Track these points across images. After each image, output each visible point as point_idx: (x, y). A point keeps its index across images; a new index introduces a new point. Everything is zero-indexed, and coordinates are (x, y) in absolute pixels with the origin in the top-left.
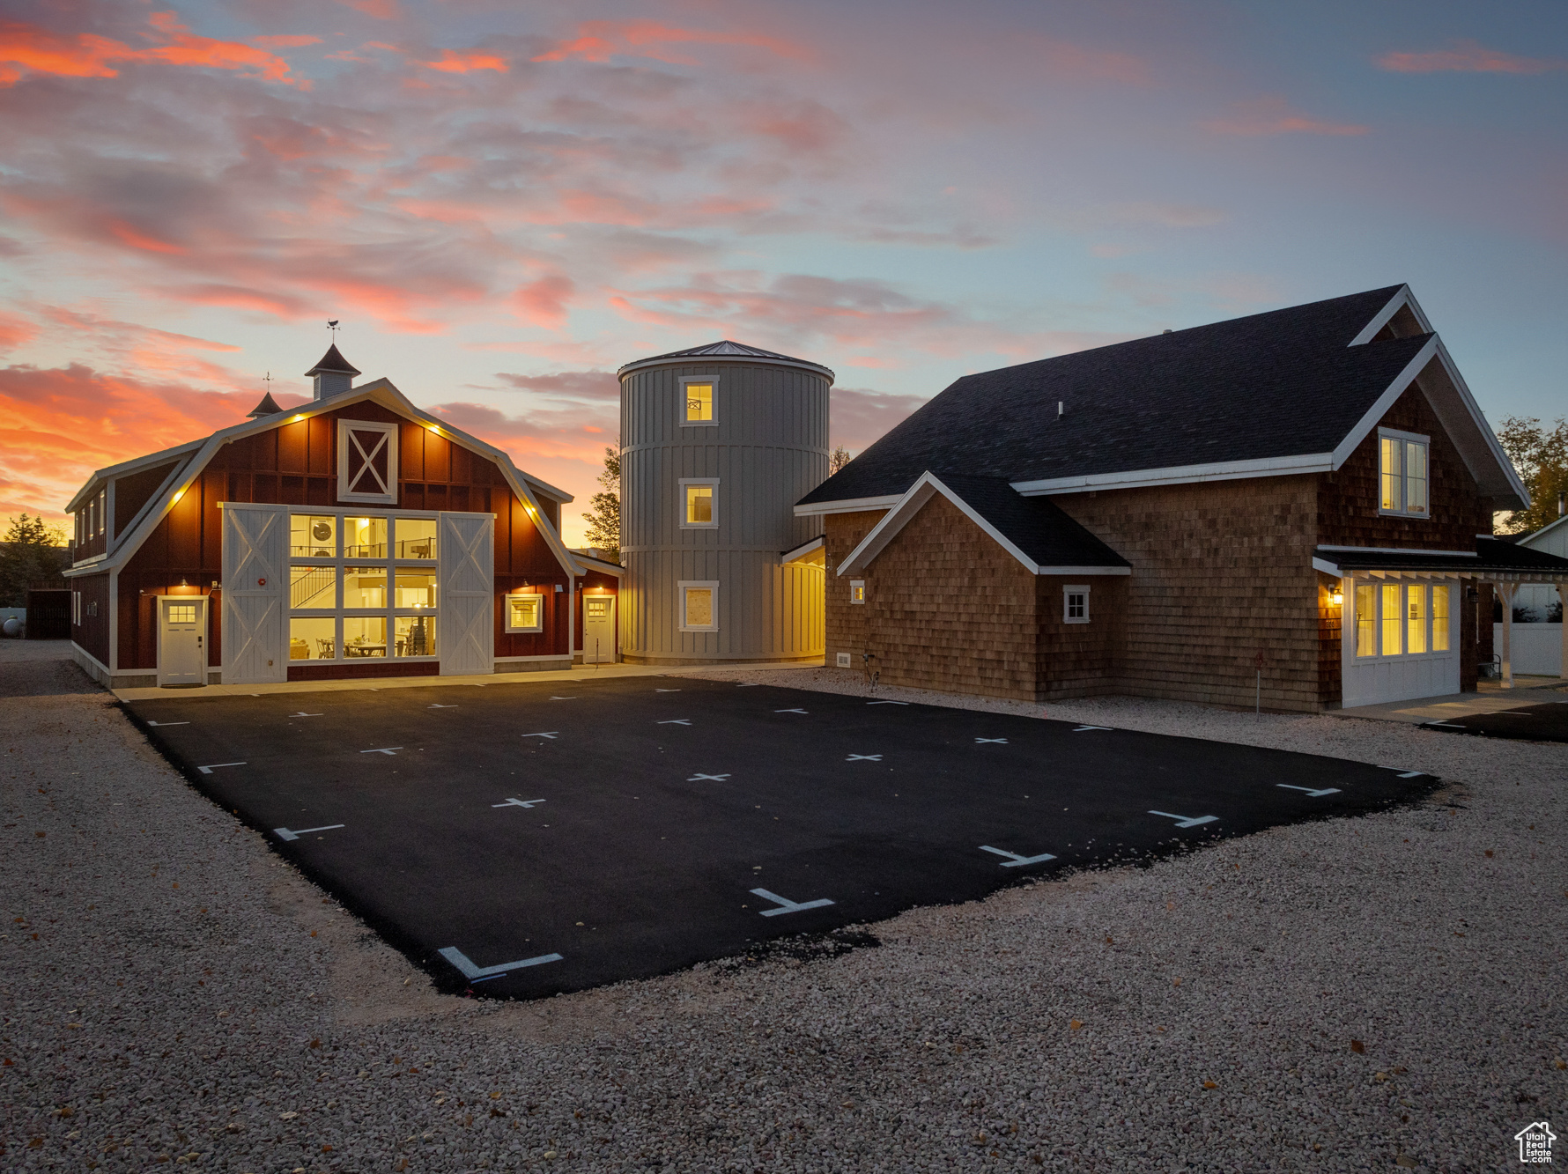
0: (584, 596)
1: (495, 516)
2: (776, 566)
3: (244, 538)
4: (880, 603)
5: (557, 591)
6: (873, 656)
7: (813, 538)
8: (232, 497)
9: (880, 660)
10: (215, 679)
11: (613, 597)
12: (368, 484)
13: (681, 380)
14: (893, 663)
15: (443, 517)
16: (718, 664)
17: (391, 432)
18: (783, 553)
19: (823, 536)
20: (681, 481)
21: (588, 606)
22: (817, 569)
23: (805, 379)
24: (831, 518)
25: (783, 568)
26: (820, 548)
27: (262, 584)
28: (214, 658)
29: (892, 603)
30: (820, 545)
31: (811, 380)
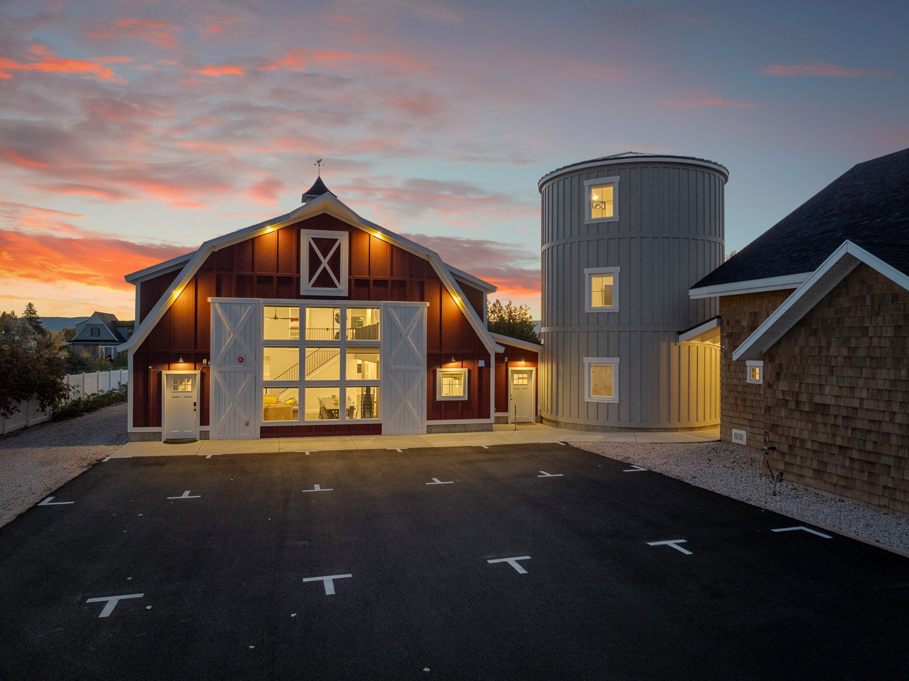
0: (509, 368)
1: (428, 304)
2: (672, 344)
3: (227, 326)
4: (783, 392)
5: (480, 365)
6: (774, 449)
7: (709, 318)
8: (218, 294)
9: (783, 454)
10: (205, 436)
11: (534, 369)
12: (325, 281)
13: (586, 183)
14: (798, 459)
15: (385, 307)
16: (618, 431)
17: (343, 238)
18: (680, 333)
19: (718, 317)
20: (587, 271)
21: (513, 377)
22: (712, 347)
23: (700, 175)
24: (725, 300)
25: (680, 346)
26: (714, 329)
27: (241, 362)
28: (204, 419)
29: (798, 393)
30: (715, 325)
31: (706, 176)
